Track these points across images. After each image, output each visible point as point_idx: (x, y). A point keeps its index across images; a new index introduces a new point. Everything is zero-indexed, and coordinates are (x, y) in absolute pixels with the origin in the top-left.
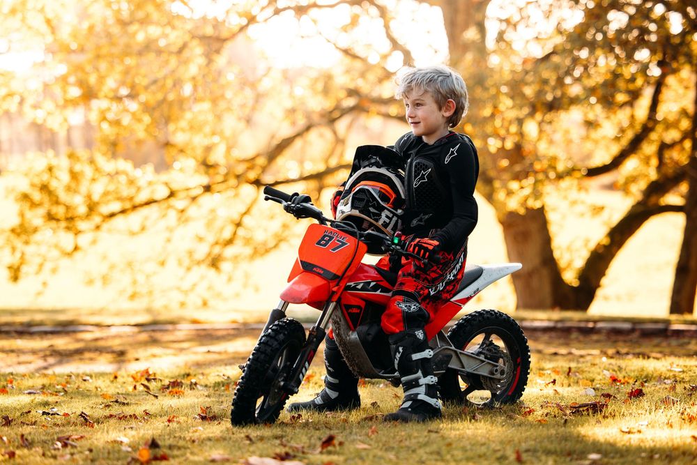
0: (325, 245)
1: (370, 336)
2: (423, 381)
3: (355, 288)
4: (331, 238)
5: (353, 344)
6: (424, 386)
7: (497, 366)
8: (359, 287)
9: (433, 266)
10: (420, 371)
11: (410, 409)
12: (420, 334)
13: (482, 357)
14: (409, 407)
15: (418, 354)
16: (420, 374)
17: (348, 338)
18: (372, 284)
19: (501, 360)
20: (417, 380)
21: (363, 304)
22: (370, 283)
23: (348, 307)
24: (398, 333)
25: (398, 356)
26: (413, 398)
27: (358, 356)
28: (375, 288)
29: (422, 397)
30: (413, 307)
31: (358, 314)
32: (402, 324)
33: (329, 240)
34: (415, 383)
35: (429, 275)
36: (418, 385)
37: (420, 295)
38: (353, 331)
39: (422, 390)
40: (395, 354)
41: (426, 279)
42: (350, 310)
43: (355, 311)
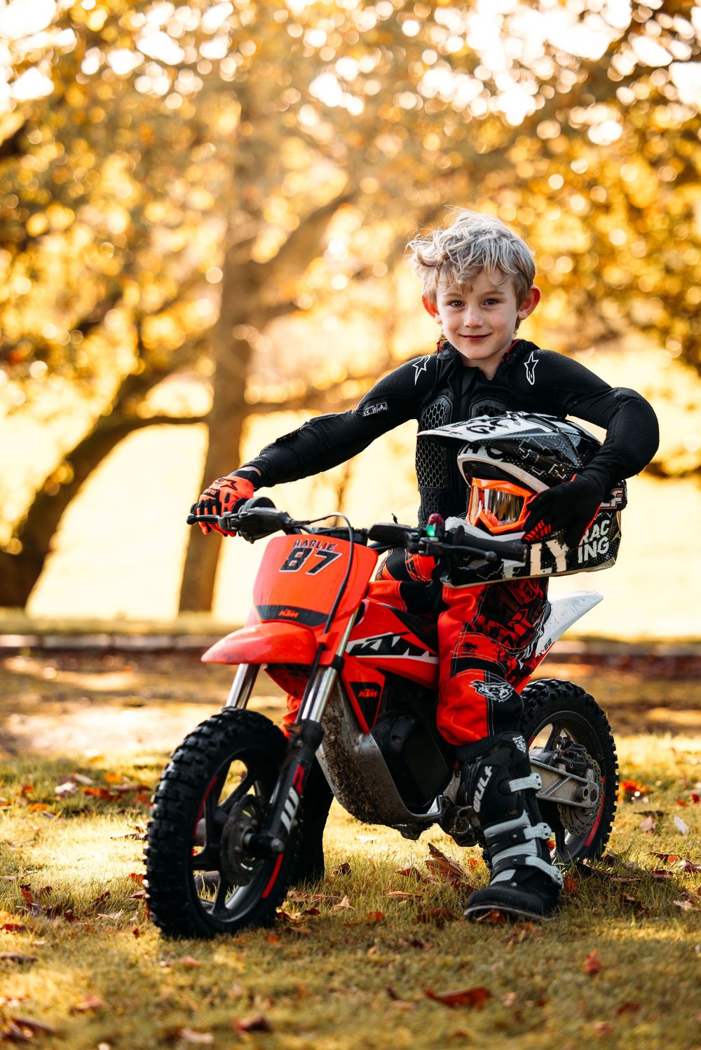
0: (297, 566)
1: (398, 741)
2: (531, 832)
3: (368, 650)
4: (308, 551)
5: (366, 759)
6: (534, 842)
7: (585, 784)
8: (376, 647)
9: (515, 613)
10: (525, 814)
11: (514, 884)
12: (520, 742)
13: (562, 769)
14: (513, 879)
15: (520, 780)
16: (524, 818)
17: (356, 748)
18: (396, 639)
19: (590, 772)
20: (520, 830)
21: (381, 680)
22: (391, 637)
23: (358, 686)
24: (479, 741)
25: (482, 784)
26: (518, 864)
27: (374, 782)
28: (400, 649)
29: (533, 861)
30: (503, 691)
31: (373, 701)
32: (484, 725)
33: (305, 556)
34: (517, 837)
35: (513, 630)
36: (522, 840)
37: (508, 669)
38: (365, 734)
39: (530, 848)
40: (477, 781)
41: (509, 638)
42: (361, 694)
43: (368, 694)
